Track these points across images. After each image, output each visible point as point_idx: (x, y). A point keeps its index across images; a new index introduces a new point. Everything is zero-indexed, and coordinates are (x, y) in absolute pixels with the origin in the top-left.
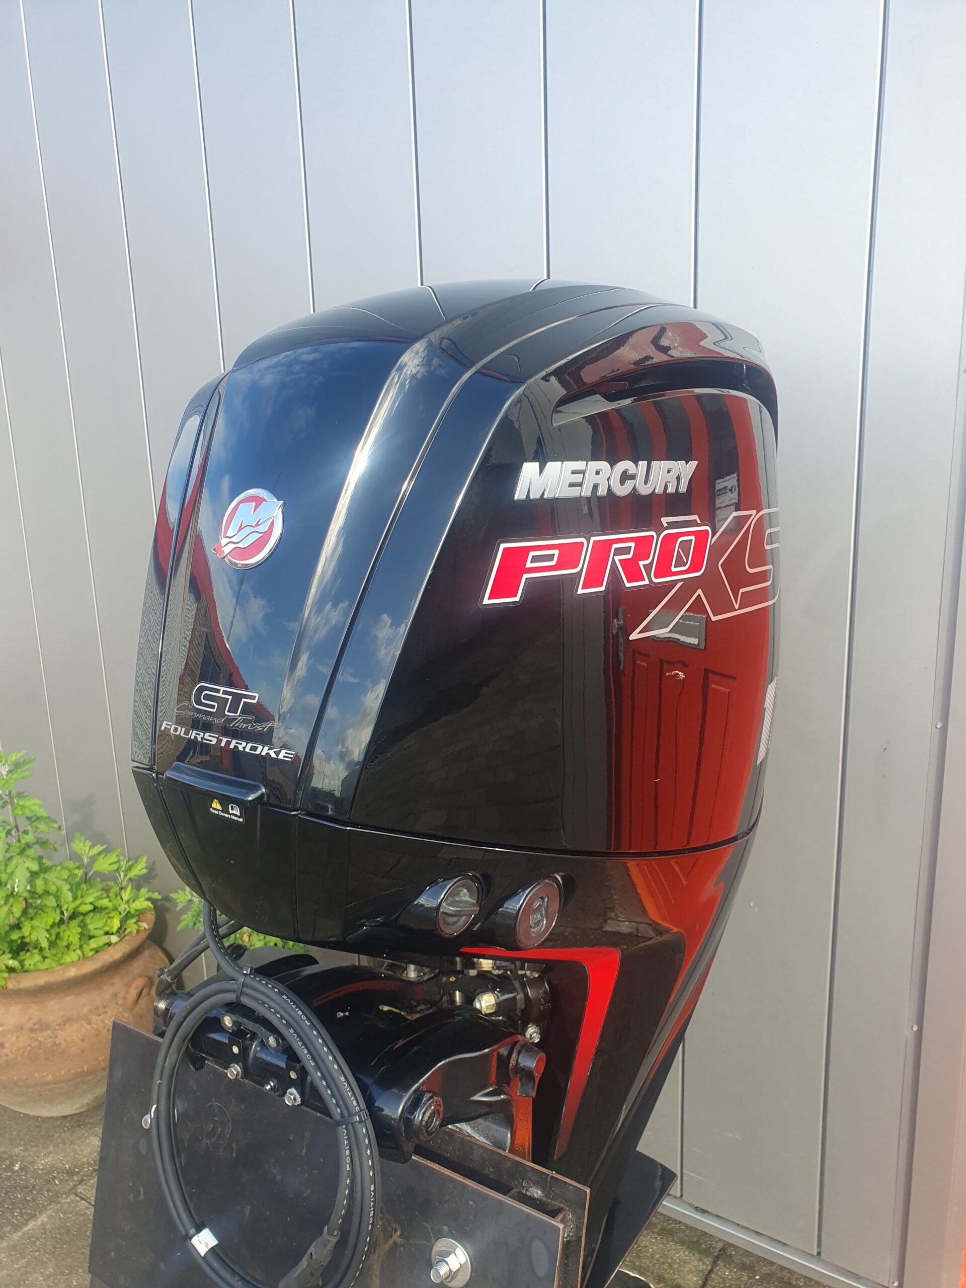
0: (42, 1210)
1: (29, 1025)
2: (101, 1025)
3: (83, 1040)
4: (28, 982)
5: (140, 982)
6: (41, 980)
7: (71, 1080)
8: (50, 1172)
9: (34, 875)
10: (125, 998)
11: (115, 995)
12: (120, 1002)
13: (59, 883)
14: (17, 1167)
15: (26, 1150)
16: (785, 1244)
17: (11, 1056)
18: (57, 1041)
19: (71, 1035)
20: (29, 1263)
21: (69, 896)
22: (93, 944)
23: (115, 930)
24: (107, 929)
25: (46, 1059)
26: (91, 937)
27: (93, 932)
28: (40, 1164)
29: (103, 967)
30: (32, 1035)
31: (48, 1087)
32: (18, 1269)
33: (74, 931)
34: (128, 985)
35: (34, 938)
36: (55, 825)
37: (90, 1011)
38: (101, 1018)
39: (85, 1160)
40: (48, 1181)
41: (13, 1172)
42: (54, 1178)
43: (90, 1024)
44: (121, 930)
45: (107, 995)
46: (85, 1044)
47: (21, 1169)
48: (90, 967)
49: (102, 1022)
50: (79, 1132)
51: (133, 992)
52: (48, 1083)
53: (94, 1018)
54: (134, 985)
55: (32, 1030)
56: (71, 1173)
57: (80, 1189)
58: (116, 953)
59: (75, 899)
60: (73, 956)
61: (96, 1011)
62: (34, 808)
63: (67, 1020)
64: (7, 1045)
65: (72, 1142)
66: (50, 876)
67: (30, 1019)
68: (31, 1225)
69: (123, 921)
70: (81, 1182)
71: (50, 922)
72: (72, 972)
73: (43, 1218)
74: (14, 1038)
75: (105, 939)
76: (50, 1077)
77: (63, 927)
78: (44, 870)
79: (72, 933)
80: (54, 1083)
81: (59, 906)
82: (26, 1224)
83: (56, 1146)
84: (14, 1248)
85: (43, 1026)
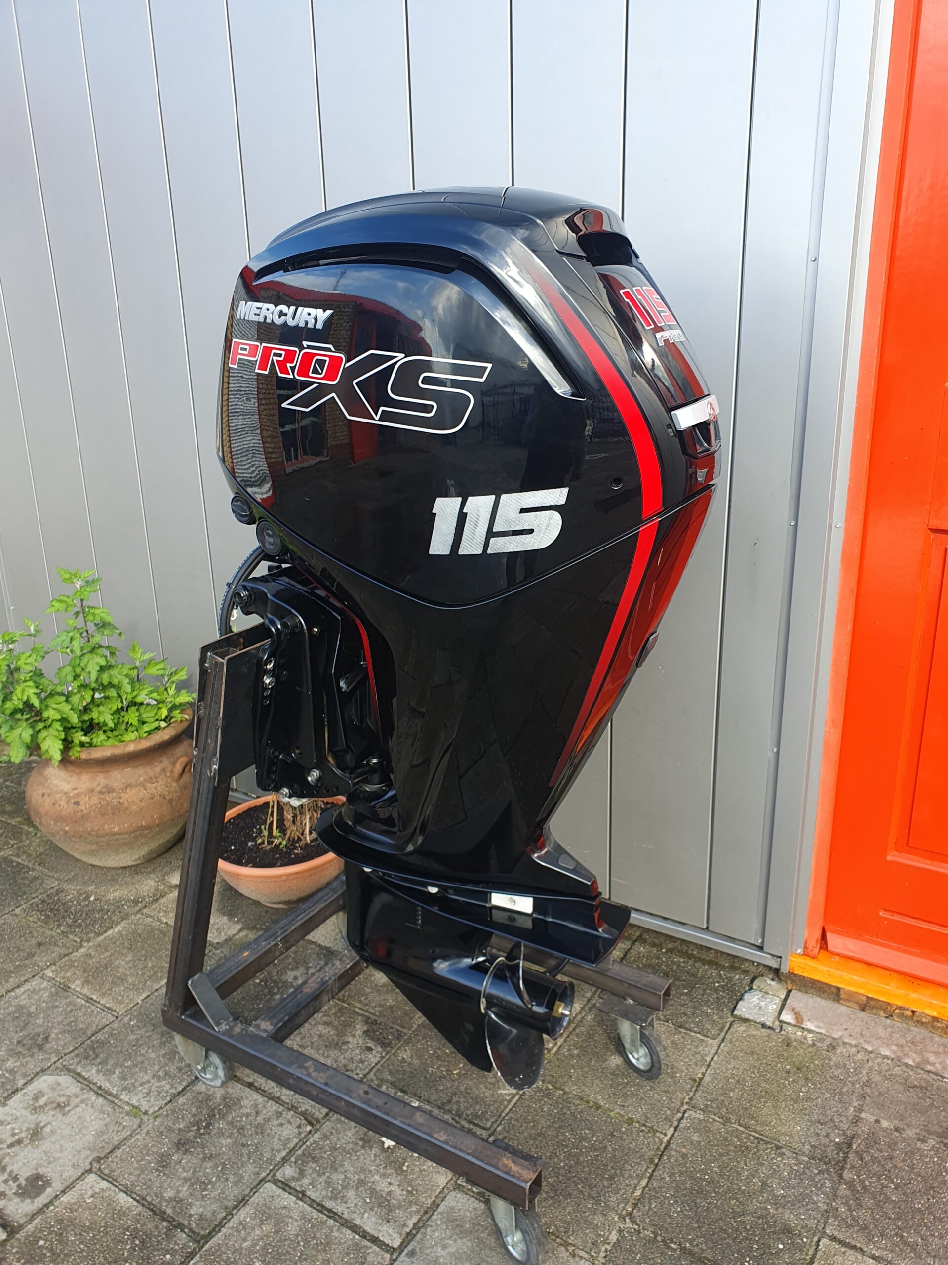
0: (118, 923)
1: (99, 788)
2: (155, 791)
3: (141, 801)
4: (97, 754)
5: (183, 760)
6: (108, 753)
7: (133, 832)
8: (120, 901)
9: (102, 669)
10: (172, 772)
11: (164, 770)
12: (168, 774)
13: (120, 677)
14: (92, 899)
15: (97, 888)
16: (683, 924)
17: (85, 811)
18: (121, 801)
19: (131, 796)
20: (112, 954)
21: (128, 688)
22: (146, 728)
23: (163, 717)
24: (156, 717)
25: (113, 814)
26: (144, 723)
27: (146, 720)
28: (111, 897)
29: (155, 745)
30: (102, 796)
31: (115, 837)
32: (105, 958)
33: (133, 715)
34: (174, 764)
35: (101, 720)
36: (118, 631)
37: (145, 780)
38: (154, 785)
39: (145, 894)
40: (118, 907)
41: (90, 902)
42: (123, 905)
43: (146, 789)
44: (167, 719)
45: (158, 769)
46: (143, 804)
47: (96, 900)
48: (145, 744)
49: (155, 788)
50: (138, 877)
51: (179, 767)
52: (115, 834)
53: (149, 785)
54: (179, 761)
55: (100, 792)
56: (136, 902)
57: (145, 911)
58: (165, 735)
59: (133, 691)
60: (131, 736)
61: (150, 780)
62: (102, 615)
63: (128, 786)
64: (82, 803)
65: (133, 883)
66: (114, 672)
67: (99, 784)
68: (110, 932)
69: (170, 710)
70: (145, 907)
71: (114, 708)
72: (131, 748)
73: (117, 929)
74: (87, 798)
75: (156, 724)
76: (116, 829)
77: (123, 713)
78: (109, 667)
79: (132, 717)
80: (120, 834)
81: (120, 696)
82: (106, 932)
83: (121, 885)
84: (99, 945)
85: (110, 790)
